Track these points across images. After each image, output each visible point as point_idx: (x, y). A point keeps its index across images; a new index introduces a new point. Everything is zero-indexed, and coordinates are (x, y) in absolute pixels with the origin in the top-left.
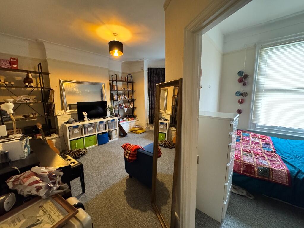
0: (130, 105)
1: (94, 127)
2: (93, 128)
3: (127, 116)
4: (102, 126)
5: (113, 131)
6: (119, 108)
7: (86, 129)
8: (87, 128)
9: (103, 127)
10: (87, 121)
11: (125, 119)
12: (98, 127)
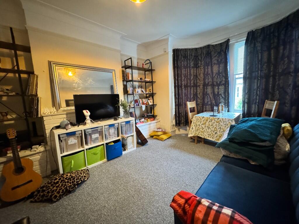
0: (149, 101)
1: (101, 133)
2: (100, 135)
3: (146, 116)
4: (112, 131)
5: (128, 138)
6: (135, 105)
7: (89, 137)
8: (90, 134)
9: (114, 132)
10: (89, 124)
11: (143, 120)
12: (106, 133)
